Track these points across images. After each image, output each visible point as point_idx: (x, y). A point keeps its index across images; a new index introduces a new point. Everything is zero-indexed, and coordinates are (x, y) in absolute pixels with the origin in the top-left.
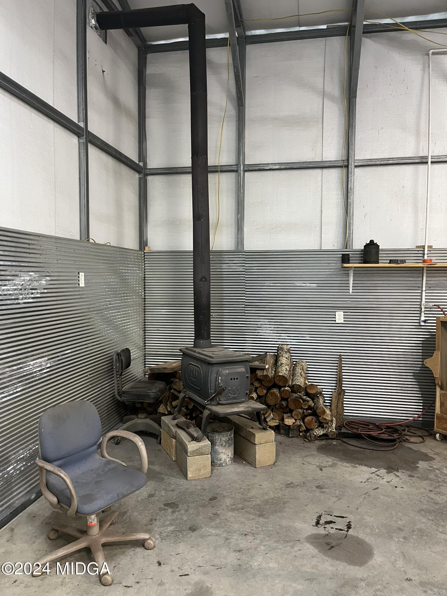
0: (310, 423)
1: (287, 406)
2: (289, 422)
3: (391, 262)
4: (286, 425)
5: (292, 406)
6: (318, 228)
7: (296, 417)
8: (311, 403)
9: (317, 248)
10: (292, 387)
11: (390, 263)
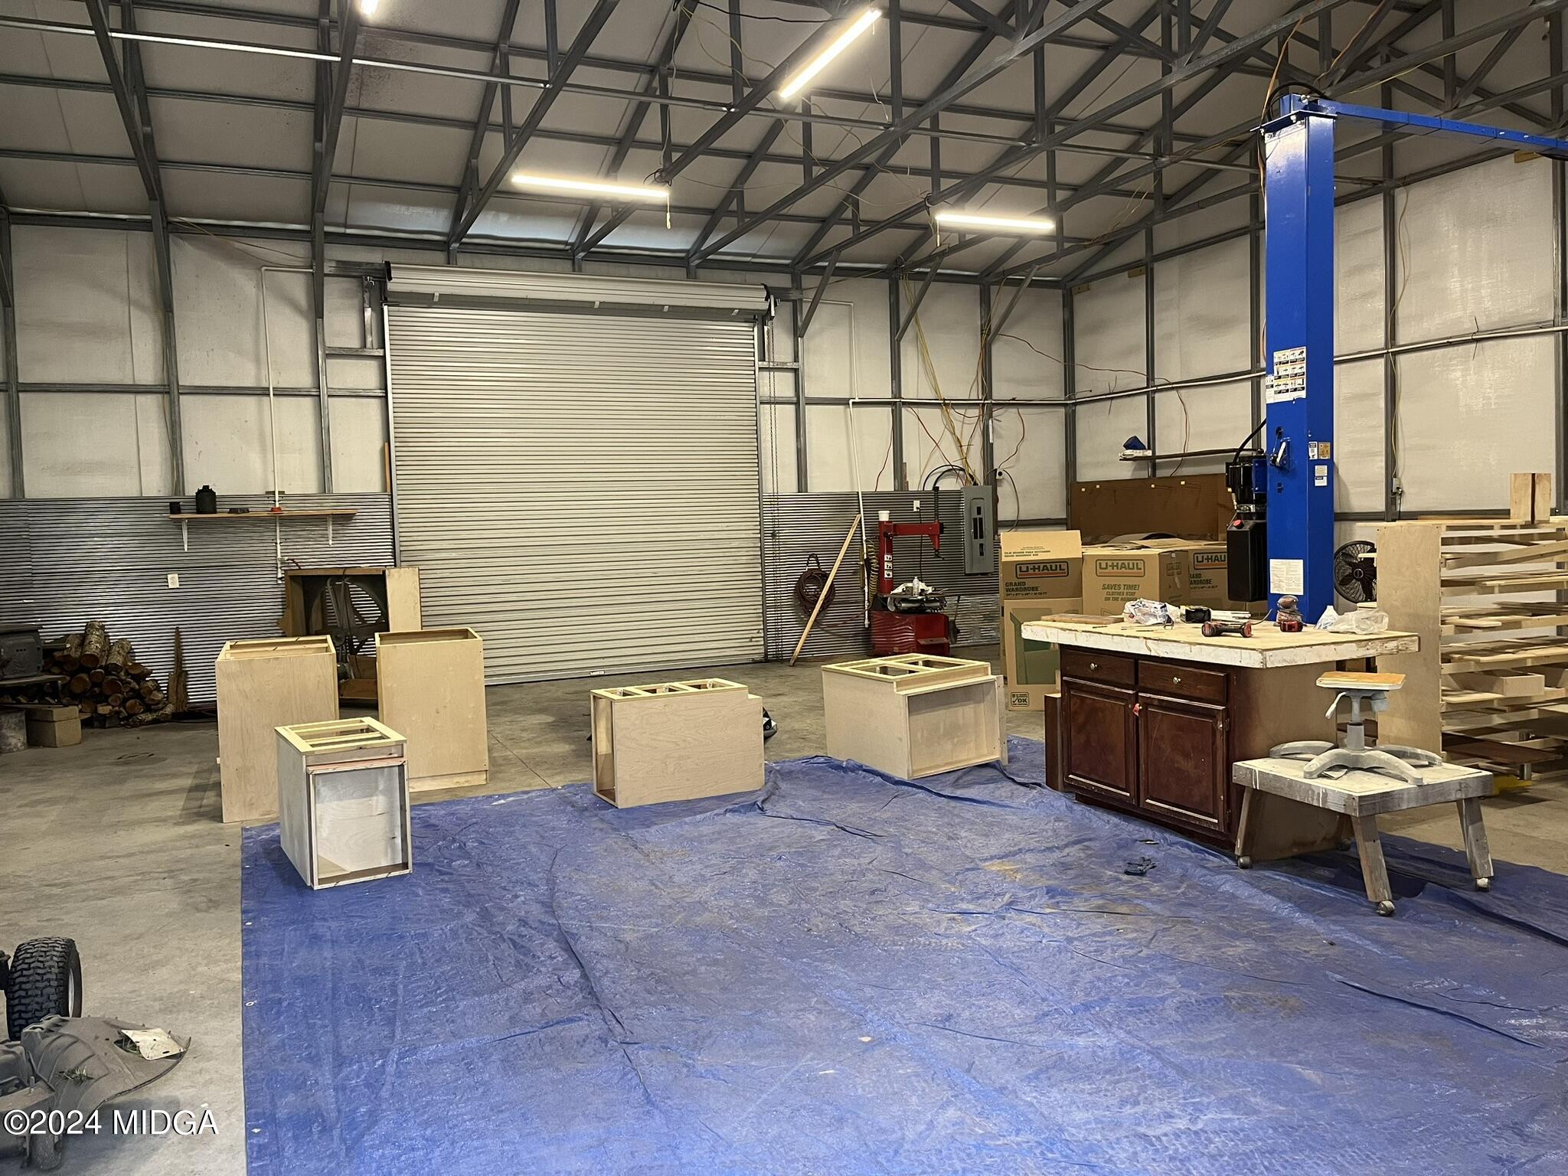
0: (133, 707)
1: (101, 692)
2: (104, 709)
3: (232, 511)
4: (100, 714)
5: (107, 692)
6: (136, 470)
7: (113, 704)
8: (135, 685)
9: (136, 494)
10: (106, 668)
11: (229, 513)
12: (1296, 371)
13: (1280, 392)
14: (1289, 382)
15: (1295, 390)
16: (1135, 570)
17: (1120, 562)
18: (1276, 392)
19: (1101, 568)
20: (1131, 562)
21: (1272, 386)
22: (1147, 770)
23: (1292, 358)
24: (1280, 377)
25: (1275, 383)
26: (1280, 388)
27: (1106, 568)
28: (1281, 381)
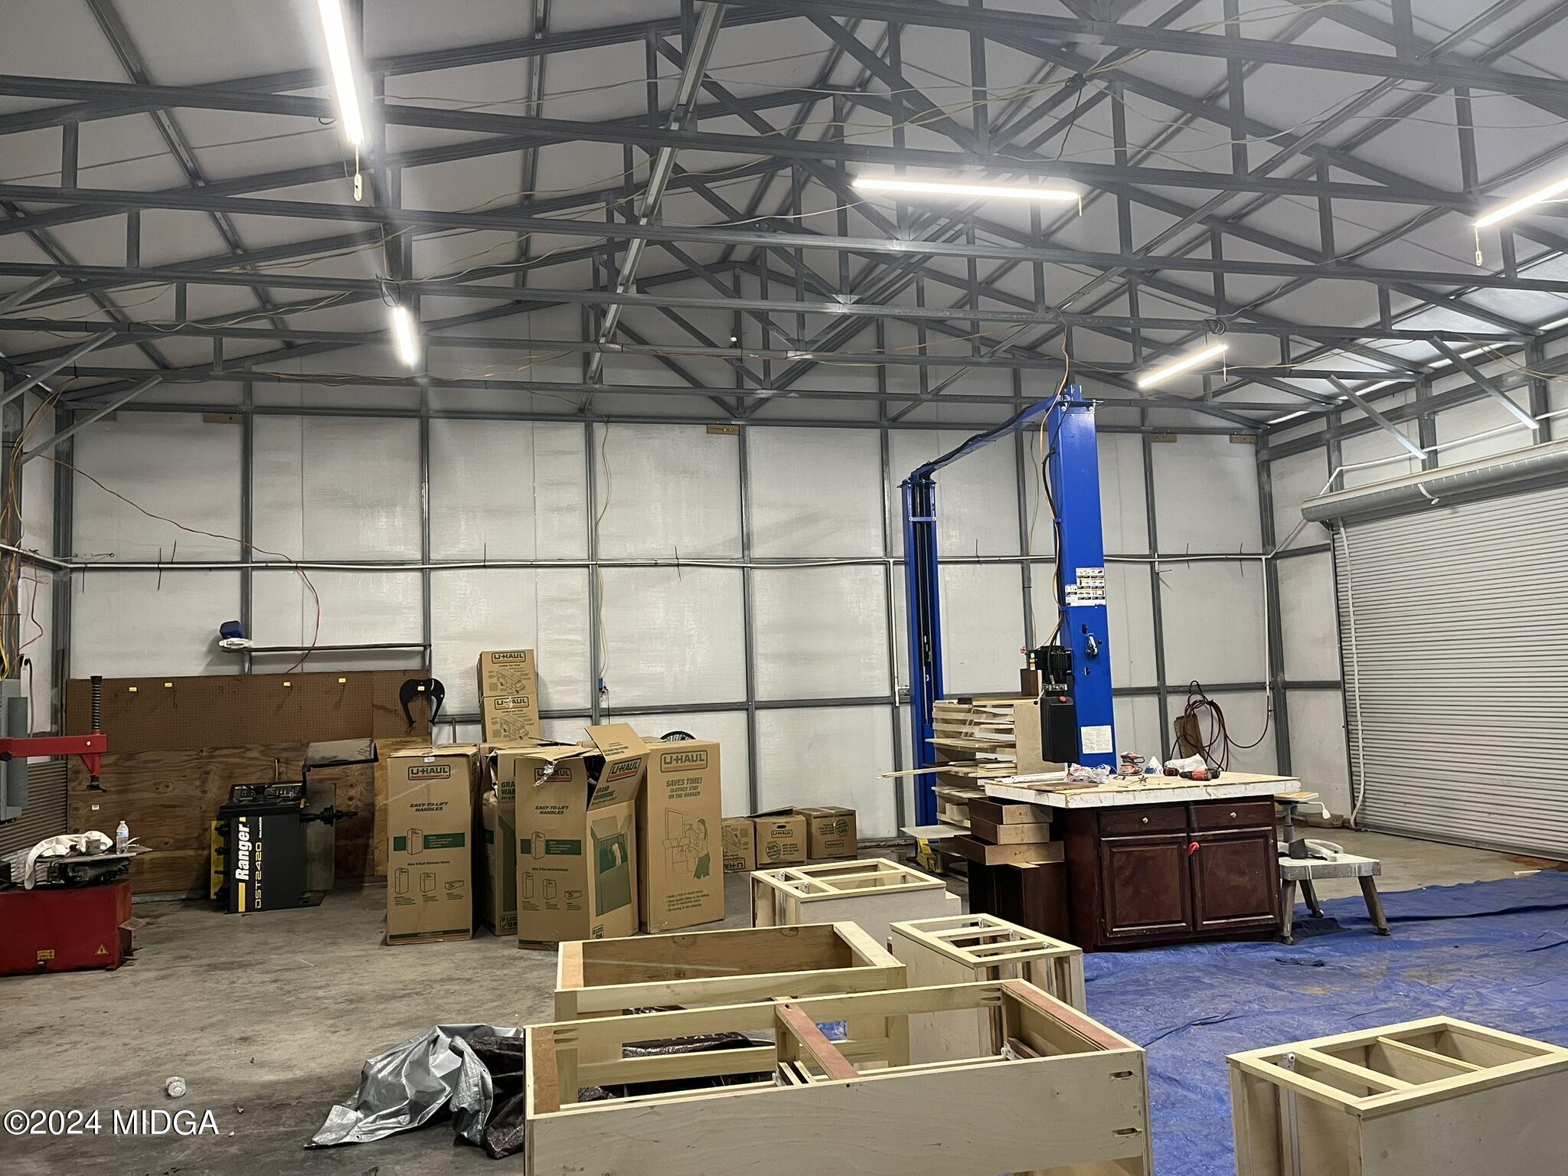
12: (1097, 584)
13: (1083, 598)
14: (1091, 592)
15: (1097, 598)
16: (698, 762)
17: (684, 755)
18: (1079, 599)
19: (665, 763)
20: (695, 754)
21: (1076, 593)
22: (1203, 898)
23: (1093, 574)
24: (1082, 588)
25: (1078, 591)
26: (1083, 596)
27: (671, 763)
28: (1083, 591)
